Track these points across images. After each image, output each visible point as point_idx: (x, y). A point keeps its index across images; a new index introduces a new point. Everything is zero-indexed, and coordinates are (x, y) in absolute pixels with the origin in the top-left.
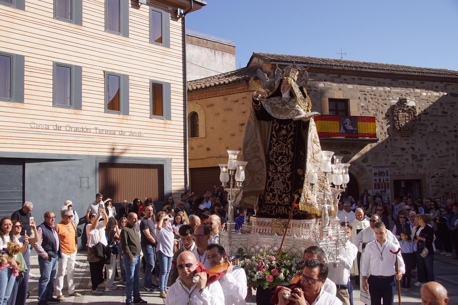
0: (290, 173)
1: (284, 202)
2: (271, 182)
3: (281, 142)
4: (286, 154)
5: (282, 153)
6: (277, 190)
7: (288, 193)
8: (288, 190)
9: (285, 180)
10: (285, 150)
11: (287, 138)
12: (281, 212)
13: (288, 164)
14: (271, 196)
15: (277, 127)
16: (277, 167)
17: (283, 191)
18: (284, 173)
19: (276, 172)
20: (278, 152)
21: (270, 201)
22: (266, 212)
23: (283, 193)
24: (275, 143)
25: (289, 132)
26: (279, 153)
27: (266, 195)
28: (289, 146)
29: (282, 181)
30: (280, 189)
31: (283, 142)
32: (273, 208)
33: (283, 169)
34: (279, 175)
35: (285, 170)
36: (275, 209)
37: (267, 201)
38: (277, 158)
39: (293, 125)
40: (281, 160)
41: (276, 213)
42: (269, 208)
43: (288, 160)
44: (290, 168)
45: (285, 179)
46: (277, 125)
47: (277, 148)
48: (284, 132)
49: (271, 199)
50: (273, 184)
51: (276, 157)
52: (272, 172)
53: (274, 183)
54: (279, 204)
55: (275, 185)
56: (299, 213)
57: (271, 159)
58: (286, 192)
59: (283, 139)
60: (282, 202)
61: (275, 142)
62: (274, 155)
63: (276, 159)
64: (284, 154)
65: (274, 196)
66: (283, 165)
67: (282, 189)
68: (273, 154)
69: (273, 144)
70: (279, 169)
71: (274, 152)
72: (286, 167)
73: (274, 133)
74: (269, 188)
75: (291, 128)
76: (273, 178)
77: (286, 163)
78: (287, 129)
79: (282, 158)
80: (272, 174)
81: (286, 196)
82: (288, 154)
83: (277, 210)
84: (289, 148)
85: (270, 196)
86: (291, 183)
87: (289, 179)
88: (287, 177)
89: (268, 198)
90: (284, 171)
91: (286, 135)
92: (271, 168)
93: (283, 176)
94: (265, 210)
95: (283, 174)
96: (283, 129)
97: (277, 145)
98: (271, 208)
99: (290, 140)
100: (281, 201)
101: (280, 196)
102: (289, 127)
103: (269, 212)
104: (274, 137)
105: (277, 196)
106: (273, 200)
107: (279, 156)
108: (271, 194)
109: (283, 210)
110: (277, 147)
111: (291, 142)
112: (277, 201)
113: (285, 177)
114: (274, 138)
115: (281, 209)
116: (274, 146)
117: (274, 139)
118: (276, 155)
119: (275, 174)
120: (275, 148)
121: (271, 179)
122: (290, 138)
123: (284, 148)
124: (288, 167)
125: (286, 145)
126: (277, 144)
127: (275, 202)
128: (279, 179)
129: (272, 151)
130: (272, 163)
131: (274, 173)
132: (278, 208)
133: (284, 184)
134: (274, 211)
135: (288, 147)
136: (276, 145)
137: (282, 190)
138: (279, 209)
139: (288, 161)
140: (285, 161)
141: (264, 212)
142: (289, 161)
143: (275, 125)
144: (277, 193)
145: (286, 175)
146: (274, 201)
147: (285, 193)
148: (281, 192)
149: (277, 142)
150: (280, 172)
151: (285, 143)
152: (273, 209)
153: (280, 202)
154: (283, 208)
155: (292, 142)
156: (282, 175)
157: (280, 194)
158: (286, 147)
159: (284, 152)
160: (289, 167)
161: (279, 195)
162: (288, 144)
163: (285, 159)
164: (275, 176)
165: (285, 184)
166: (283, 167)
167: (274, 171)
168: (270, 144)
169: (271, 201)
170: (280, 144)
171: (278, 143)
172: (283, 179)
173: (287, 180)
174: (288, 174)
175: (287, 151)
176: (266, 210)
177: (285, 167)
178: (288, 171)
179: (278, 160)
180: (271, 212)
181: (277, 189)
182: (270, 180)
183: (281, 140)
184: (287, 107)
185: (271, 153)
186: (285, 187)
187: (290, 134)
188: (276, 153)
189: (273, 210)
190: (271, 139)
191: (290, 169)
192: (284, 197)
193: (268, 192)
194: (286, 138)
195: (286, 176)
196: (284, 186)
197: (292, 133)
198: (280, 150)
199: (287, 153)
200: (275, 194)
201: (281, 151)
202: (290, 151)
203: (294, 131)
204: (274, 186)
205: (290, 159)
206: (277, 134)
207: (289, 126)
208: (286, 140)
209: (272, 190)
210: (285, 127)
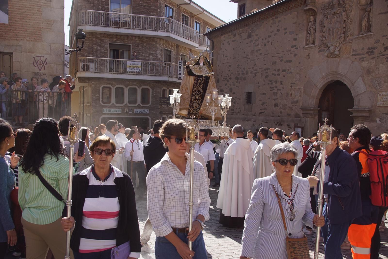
2: (193, 104)
3: (198, 86)
5: (198, 91)
13: (200, 96)
15: (197, 79)
16: (195, 97)
19: (195, 99)
23: (198, 109)
28: (201, 87)
29: (198, 103)
34: (196, 101)
36: (194, 116)
39: (204, 78)
40: (197, 94)
43: (200, 93)
48: (199, 81)
54: (196, 113)
56: (204, 117)
57: (193, 93)
63: (195, 93)
65: (194, 110)
66: (199, 96)
67: (197, 107)
68: (194, 91)
70: (197, 97)
73: (195, 81)
75: (203, 79)
78: (201, 80)
80: (193, 100)
88: (200, 101)
89: (191, 111)
91: (200, 83)
92: (193, 97)
96: (199, 80)
99: (202, 85)
100: (197, 112)
101: (196, 110)
102: (202, 79)
105: (195, 110)
108: (193, 109)
109: (197, 116)
111: (202, 86)
117: (195, 84)
120: (195, 88)
121: (193, 102)
122: (202, 84)
128: (196, 102)
130: (194, 95)
141: (189, 117)
144: (195, 108)
148: (197, 108)
149: (196, 86)
150: (197, 99)
156: (198, 101)
158: (200, 88)
168: (193, 87)
169: (193, 112)
173: (200, 103)
174: (200, 100)
184: (202, 70)
186: (199, 106)
188: (196, 91)
190: (194, 84)
191: (201, 98)
193: (191, 108)
197: (203, 82)
198: (197, 89)
199: (200, 91)
202: (202, 90)
206: (197, 82)
208: (200, 85)
209: (193, 107)
210: (200, 79)
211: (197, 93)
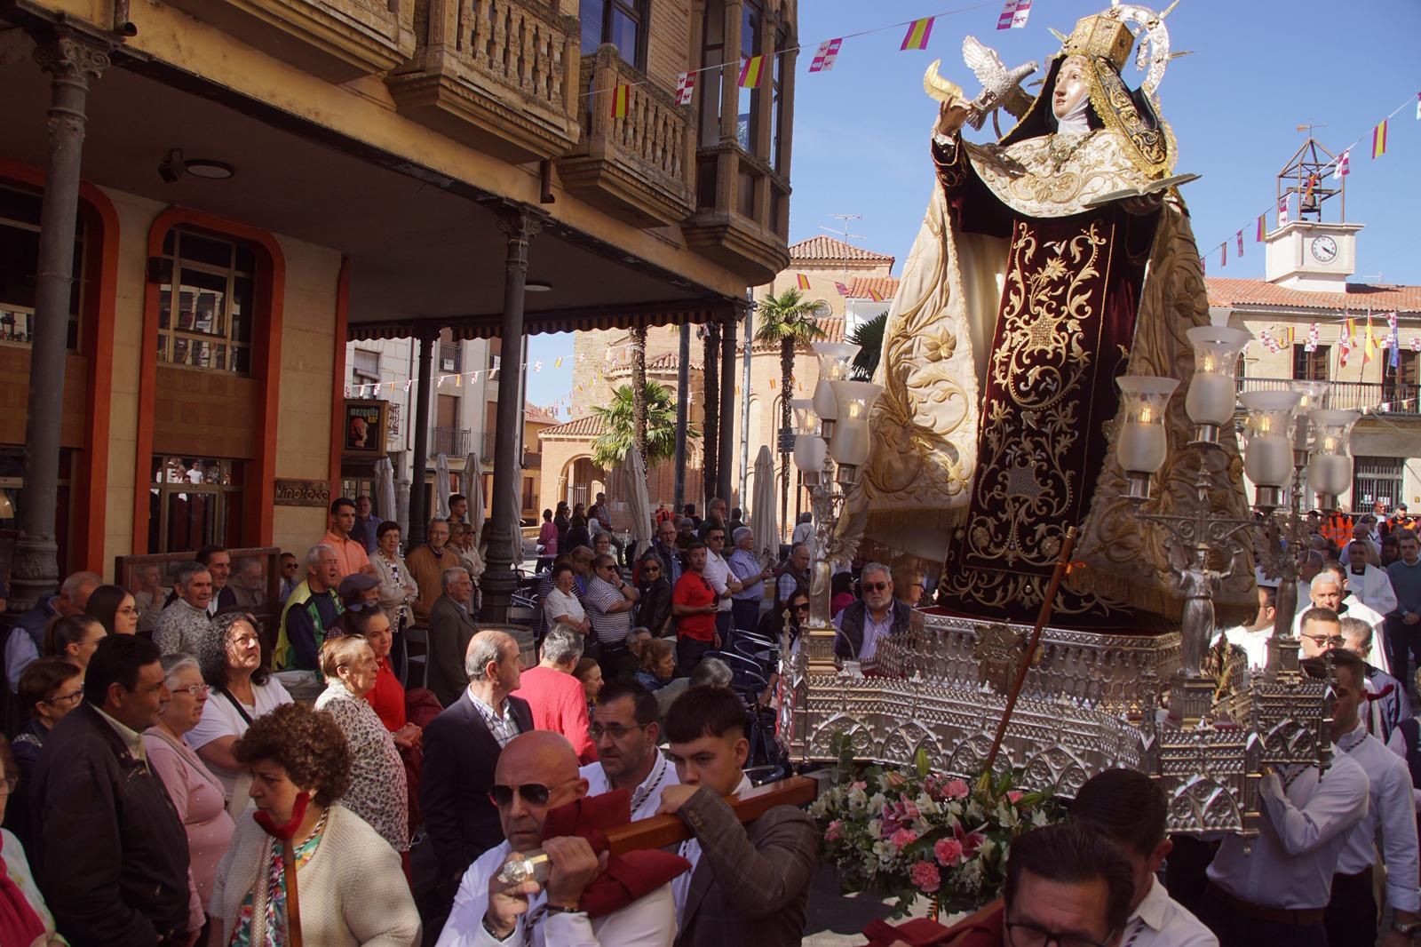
0: (1072, 435)
1: (1042, 558)
2: (994, 473)
3: (1043, 311)
4: (1057, 355)
5: (1043, 352)
6: (1017, 505)
7: (1058, 521)
8: (1060, 505)
9: (1051, 466)
10: (1057, 341)
11: (1065, 291)
12: (1027, 598)
13: (1065, 402)
14: (992, 530)
15: (1030, 253)
16: (1019, 410)
17: (1041, 511)
18: (1046, 435)
19: (1017, 433)
20: (1028, 350)
21: (985, 550)
22: (968, 595)
23: (1040, 520)
24: (1019, 315)
25: (1077, 269)
26: (1030, 355)
27: (973, 525)
28: (1072, 325)
29: (1039, 472)
30: (1027, 500)
31: (1049, 310)
32: (998, 580)
33: (1041, 421)
34: (1027, 445)
35: (1053, 422)
36: (1005, 583)
37: (977, 549)
38: (1024, 374)
39: (1093, 241)
40: (1037, 383)
41: (1009, 598)
42: (982, 580)
43: (1066, 379)
44: (1073, 417)
45: (1048, 460)
46: (1028, 244)
47: (1025, 335)
48: (1054, 269)
49: (991, 540)
50: (1000, 479)
51: (1019, 371)
52: (1000, 432)
53: (1005, 477)
54: (1020, 565)
55: (1008, 483)
56: (1098, 607)
57: (999, 380)
58: (1052, 515)
59: (1051, 298)
60: (1034, 554)
61: (1017, 310)
62: (1013, 365)
63: (1017, 380)
64: (1049, 356)
65: (1003, 528)
66: (1044, 405)
67: (1034, 501)
68: (1009, 357)
69: (1011, 318)
70: (1030, 419)
71: (1011, 350)
72: (1057, 411)
73: (1016, 275)
74: (988, 497)
75: (1086, 251)
76: (1005, 455)
77: (1057, 397)
78: (1067, 256)
79: (1042, 374)
80: (1000, 440)
81: (1051, 532)
82: (1068, 357)
83: (1011, 587)
84: (1071, 336)
85: (988, 530)
86: (1072, 479)
87: (1066, 461)
88: (1058, 449)
89: (981, 537)
90: (1048, 430)
91: (1063, 281)
92: (999, 414)
93: (1044, 450)
94: (966, 585)
95: (1043, 440)
97: (1027, 323)
98: (991, 579)
99: (1080, 299)
100: (1028, 550)
101: (1026, 531)
102: (1075, 250)
103: (980, 595)
104: (1017, 292)
105: (1014, 528)
106: (998, 545)
107: (1029, 367)
108: (991, 522)
109: (1033, 590)
110: (1027, 329)
111: (1080, 310)
112: (1011, 550)
113: (1050, 452)
114: (1015, 294)
115: (1029, 583)
116: (1013, 330)
117: (1015, 300)
118: (1020, 364)
119: (1011, 440)
120: (1016, 335)
121: (994, 461)
122: (1079, 291)
123: (1054, 333)
124: (1064, 409)
125: (1059, 320)
126: (1026, 317)
127: (1004, 556)
128: (1024, 463)
129: (1006, 346)
131: (1009, 435)
132: (1016, 582)
133: (1044, 484)
134: (999, 593)
135: (1066, 330)
136: (1020, 323)
137: (1034, 507)
138: (1020, 587)
139: (1063, 387)
140: (1053, 388)
141: (962, 594)
142: (1069, 386)
143: (1021, 243)
144: (1016, 517)
145: (1055, 442)
146: (1001, 551)
147: (1046, 519)
148: (1029, 514)
149: (1025, 309)
150: (1031, 433)
151: (1058, 313)
152: (996, 582)
153: (1024, 556)
154: (1036, 582)
155: (1088, 309)
156: (1037, 446)
157: (1027, 521)
158: (1061, 328)
159: (1050, 349)
160: (1069, 410)
161: (1021, 524)
162: (1069, 316)
163: (1054, 380)
164: (1010, 448)
165: (1050, 482)
166: (1043, 412)
167: (1008, 429)
168: (1002, 322)
169: (992, 549)
170: (1035, 317)
171: (1029, 312)
172: (1043, 460)
173: (1056, 464)
174: (1065, 442)
175: (1063, 344)
176: (971, 586)
177: (1053, 412)
178: (1065, 428)
179: (1026, 385)
180: (990, 595)
181: (1015, 500)
182: (992, 466)
183: (1040, 303)
185: (1001, 354)
186: (1047, 494)
187: (1079, 277)
188: (1020, 354)
189: (997, 587)
190: (1006, 301)
191: (1071, 421)
192: (1043, 537)
193: (981, 512)
194: (1061, 290)
195: (1054, 448)
196: (1046, 489)
197: (1087, 272)
198: (1035, 343)
199: (1064, 352)
200: (1008, 522)
201: (1039, 347)
202: (1074, 346)
203: (1096, 266)
204: (1004, 488)
205: (1072, 381)
206: (1028, 279)
207: (1079, 243)
208: (1061, 300)
209: (997, 506)
210: (1059, 250)
211: (1034, 373)
